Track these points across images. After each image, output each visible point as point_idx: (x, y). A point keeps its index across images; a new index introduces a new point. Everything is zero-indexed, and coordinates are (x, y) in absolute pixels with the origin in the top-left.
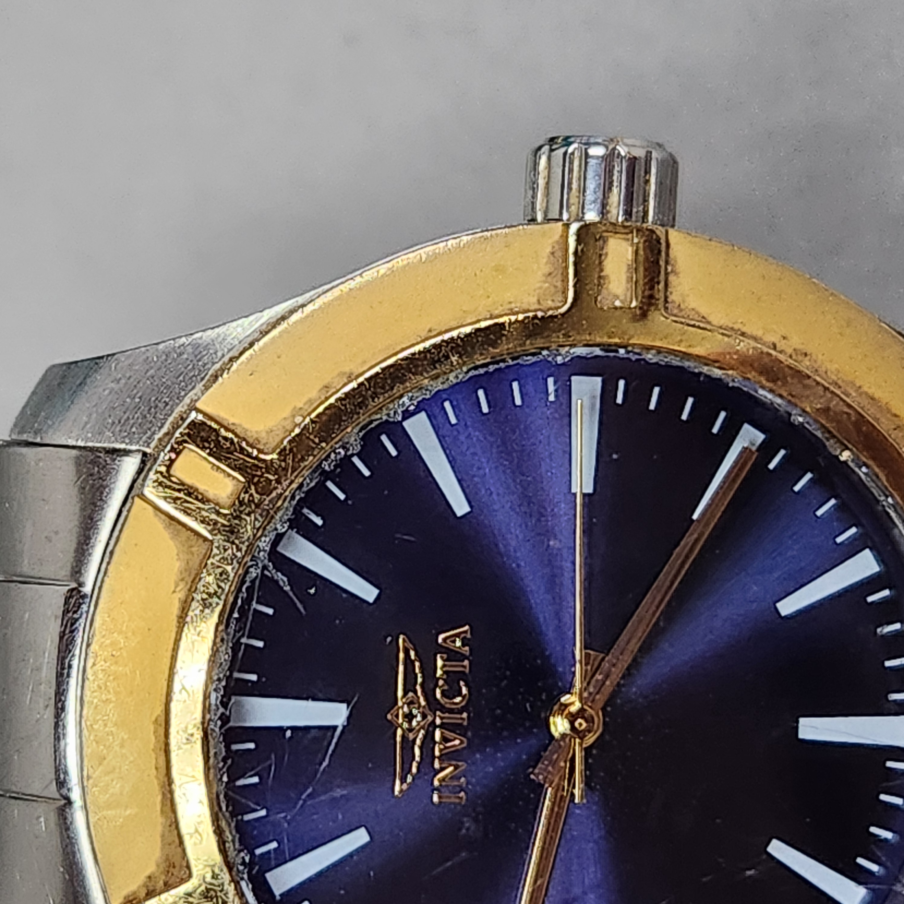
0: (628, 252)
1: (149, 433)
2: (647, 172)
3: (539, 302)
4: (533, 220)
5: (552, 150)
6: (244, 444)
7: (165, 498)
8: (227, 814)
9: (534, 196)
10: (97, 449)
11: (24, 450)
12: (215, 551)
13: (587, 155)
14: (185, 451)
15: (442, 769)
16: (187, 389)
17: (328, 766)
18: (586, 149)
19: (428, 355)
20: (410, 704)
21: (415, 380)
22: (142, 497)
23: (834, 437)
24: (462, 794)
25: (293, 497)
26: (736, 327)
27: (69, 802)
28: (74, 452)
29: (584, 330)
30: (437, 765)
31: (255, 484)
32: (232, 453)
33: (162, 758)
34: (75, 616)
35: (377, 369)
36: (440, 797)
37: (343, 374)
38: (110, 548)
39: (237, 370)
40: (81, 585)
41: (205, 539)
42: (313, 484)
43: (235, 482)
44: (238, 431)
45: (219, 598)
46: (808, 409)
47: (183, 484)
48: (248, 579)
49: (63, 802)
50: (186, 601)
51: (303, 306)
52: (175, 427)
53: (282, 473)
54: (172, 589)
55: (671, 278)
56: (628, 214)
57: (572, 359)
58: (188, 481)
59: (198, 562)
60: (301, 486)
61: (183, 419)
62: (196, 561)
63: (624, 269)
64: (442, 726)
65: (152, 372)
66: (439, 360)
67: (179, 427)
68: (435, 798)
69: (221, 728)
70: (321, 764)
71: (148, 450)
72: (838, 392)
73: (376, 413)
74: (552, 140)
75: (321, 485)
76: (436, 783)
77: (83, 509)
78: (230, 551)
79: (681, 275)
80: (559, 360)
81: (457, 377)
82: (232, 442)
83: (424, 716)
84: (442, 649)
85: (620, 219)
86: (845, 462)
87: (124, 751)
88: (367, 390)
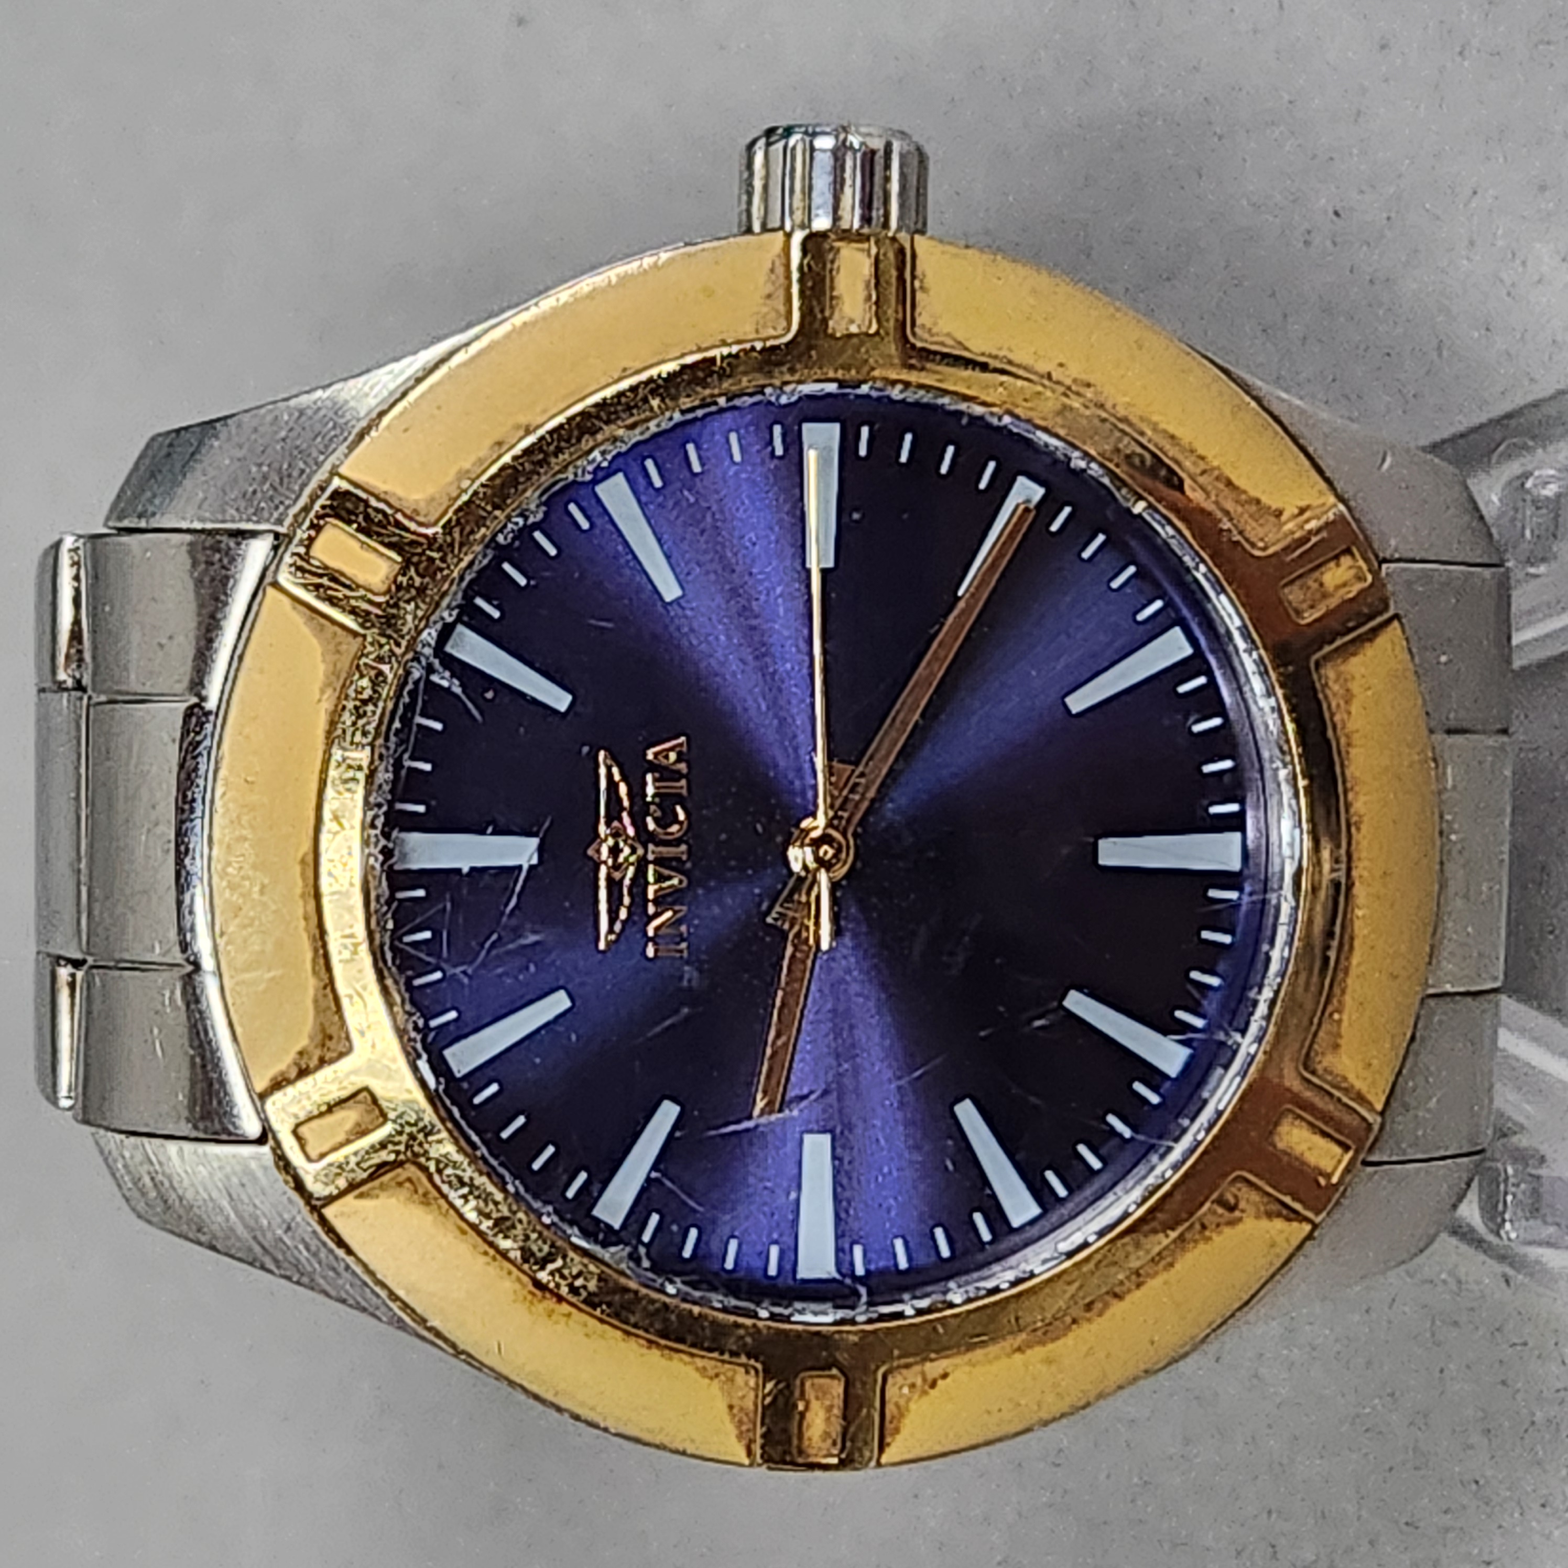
0: (866, 268)
1: (282, 508)
2: (887, 167)
3: (757, 331)
4: (749, 231)
5: (768, 144)
6: (399, 516)
7: (305, 586)
8: (394, 969)
9: (749, 203)
10: (217, 531)
11: (125, 539)
12: (369, 648)
13: (812, 149)
14: (328, 527)
15: (657, 915)
16: (326, 451)
17: (517, 906)
18: (811, 143)
19: (623, 400)
20: (616, 835)
21: (608, 430)
22: (275, 585)
23: (1125, 484)
24: (684, 945)
25: (462, 578)
26: (1001, 354)
27: (197, 966)
28: (188, 538)
29: (814, 363)
30: (651, 909)
31: (417, 565)
32: (385, 527)
33: (312, 904)
34: (198, 738)
35: (561, 419)
36: (656, 951)
37: (518, 427)
38: (238, 652)
39: (388, 427)
40: (203, 699)
41: (355, 634)
42: (485, 562)
43: (390, 563)
44: (392, 501)
45: (376, 705)
46: (1093, 452)
47: (326, 567)
48: (410, 681)
49: (190, 968)
50: (335, 711)
51: (467, 345)
52: (314, 498)
53: (448, 550)
54: (317, 697)
55: (919, 296)
56: (866, 219)
57: (800, 399)
58: (333, 563)
59: (347, 665)
60: (471, 564)
61: (323, 489)
62: (345, 663)
63: (861, 286)
64: (655, 862)
65: (283, 434)
66: (636, 406)
67: (318, 497)
68: (650, 952)
69: (382, 864)
70: (506, 905)
71: (282, 530)
72: (1128, 429)
73: (559, 472)
74: (770, 132)
75: (495, 565)
76: (651, 933)
77: (201, 606)
78: (387, 648)
79: (932, 293)
80: (784, 400)
81: (658, 425)
82: (385, 514)
83: (634, 851)
84: (652, 767)
85: (856, 225)
86: (1140, 516)
87: (265, 899)
88: (549, 444)
